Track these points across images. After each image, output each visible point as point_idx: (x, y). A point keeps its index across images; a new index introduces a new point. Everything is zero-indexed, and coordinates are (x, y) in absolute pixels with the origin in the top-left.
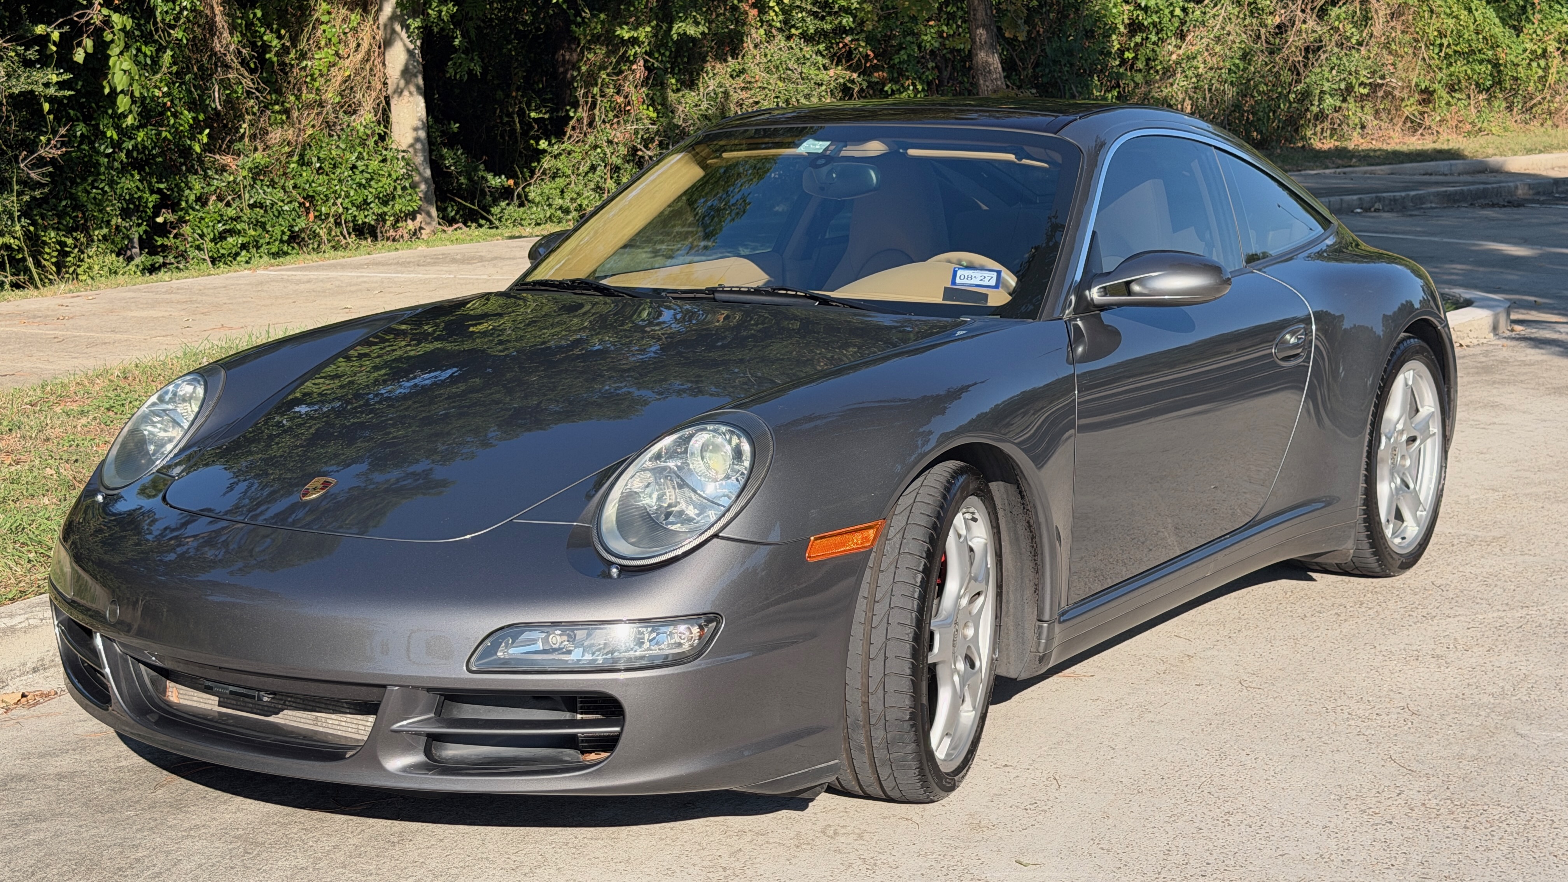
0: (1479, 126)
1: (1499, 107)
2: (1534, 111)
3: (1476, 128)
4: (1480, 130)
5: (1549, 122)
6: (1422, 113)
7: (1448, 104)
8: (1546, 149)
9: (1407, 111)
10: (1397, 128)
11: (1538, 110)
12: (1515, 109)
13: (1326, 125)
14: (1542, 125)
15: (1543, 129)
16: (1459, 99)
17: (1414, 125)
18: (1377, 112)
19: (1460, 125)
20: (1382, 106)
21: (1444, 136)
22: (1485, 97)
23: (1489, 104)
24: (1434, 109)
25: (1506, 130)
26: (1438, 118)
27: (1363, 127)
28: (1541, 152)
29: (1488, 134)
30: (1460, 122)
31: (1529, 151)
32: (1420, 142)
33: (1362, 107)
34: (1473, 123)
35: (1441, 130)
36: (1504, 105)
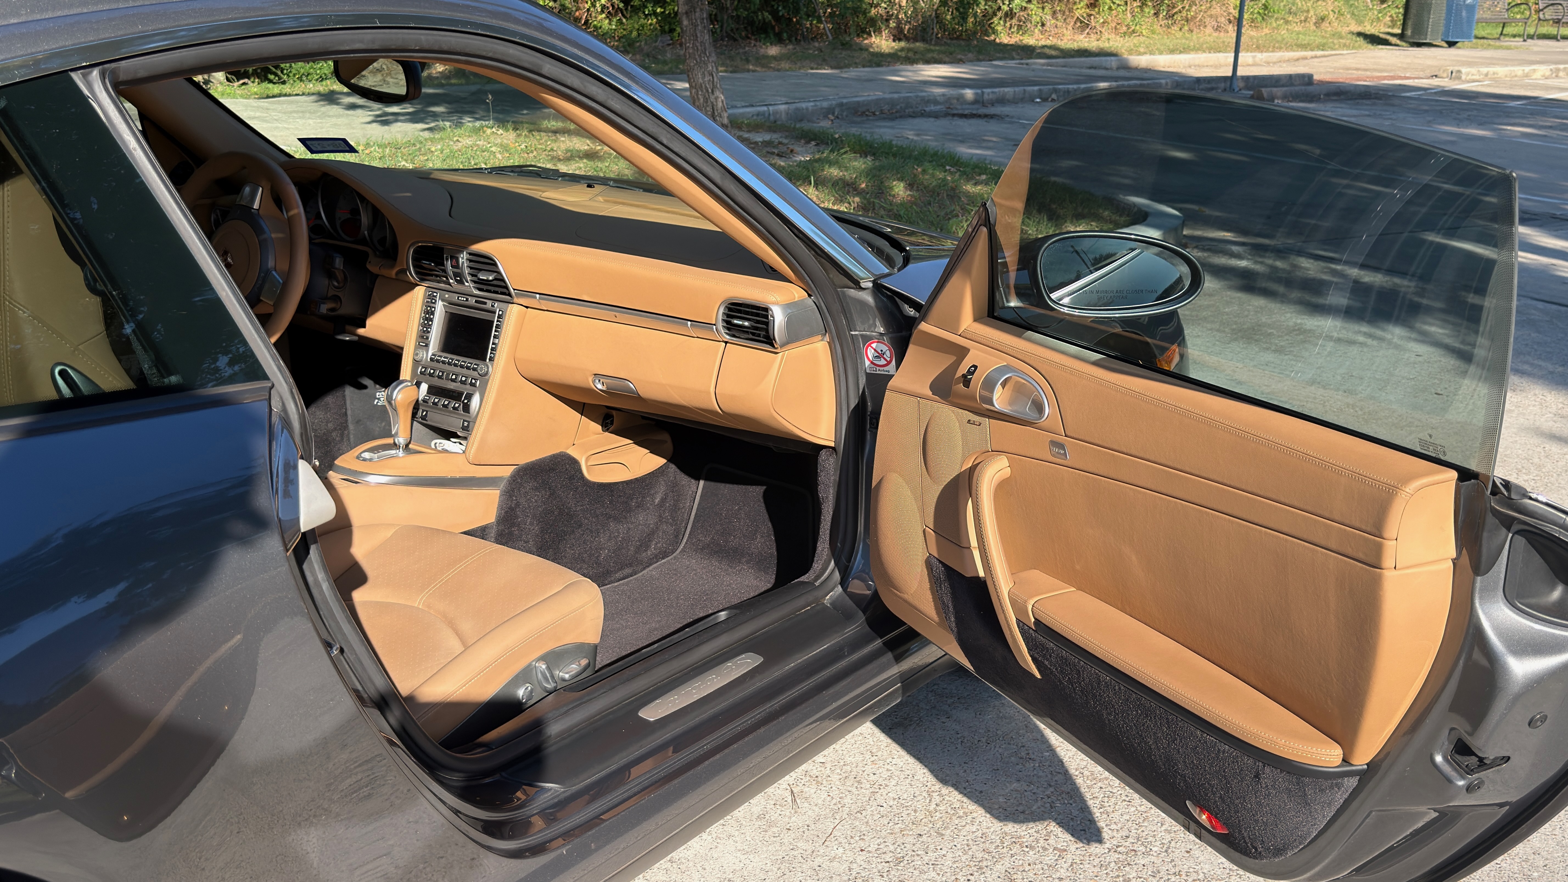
0: (1133, 28)
1: (1149, 13)
2: (1175, 17)
3: (1131, 30)
4: (1134, 32)
5: (1186, 28)
6: (1090, 15)
7: (1110, 8)
8: (1185, 50)
9: (1077, 13)
10: (1070, 28)
11: (1178, 17)
12: (1161, 16)
13: (1014, 21)
14: (1181, 29)
15: (1181, 34)
16: (1119, 5)
17: (1083, 25)
18: (1054, 13)
19: (1118, 27)
20: (1058, 8)
21: (1106, 35)
22: (1139, 4)
23: (1142, 10)
24: (1099, 13)
25: (1153, 32)
26: (1102, 21)
27: (1043, 25)
28: (1181, 52)
29: (1139, 35)
30: (1119, 24)
31: (1172, 51)
32: (1087, 40)
33: (1043, 8)
34: (1128, 26)
35: (1103, 30)
36: (1152, 12)
